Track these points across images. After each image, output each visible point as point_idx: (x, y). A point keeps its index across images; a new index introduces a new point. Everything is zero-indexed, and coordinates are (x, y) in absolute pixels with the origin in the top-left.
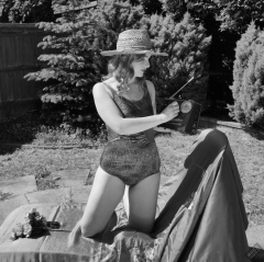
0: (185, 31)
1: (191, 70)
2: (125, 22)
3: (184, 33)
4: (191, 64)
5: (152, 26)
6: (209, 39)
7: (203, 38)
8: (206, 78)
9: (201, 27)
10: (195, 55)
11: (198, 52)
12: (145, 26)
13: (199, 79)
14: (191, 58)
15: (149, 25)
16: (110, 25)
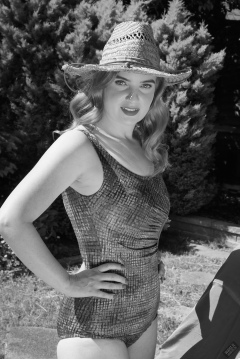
0: (172, 38)
1: (181, 119)
2: (43, 9)
3: (170, 42)
4: (181, 106)
5: (102, 23)
6: (219, 57)
7: (207, 54)
8: (211, 138)
9: (203, 32)
10: (189, 90)
11: (198, 84)
12: (87, 22)
13: (196, 139)
14: (182, 96)
15: (95, 21)
16: (11, 15)
